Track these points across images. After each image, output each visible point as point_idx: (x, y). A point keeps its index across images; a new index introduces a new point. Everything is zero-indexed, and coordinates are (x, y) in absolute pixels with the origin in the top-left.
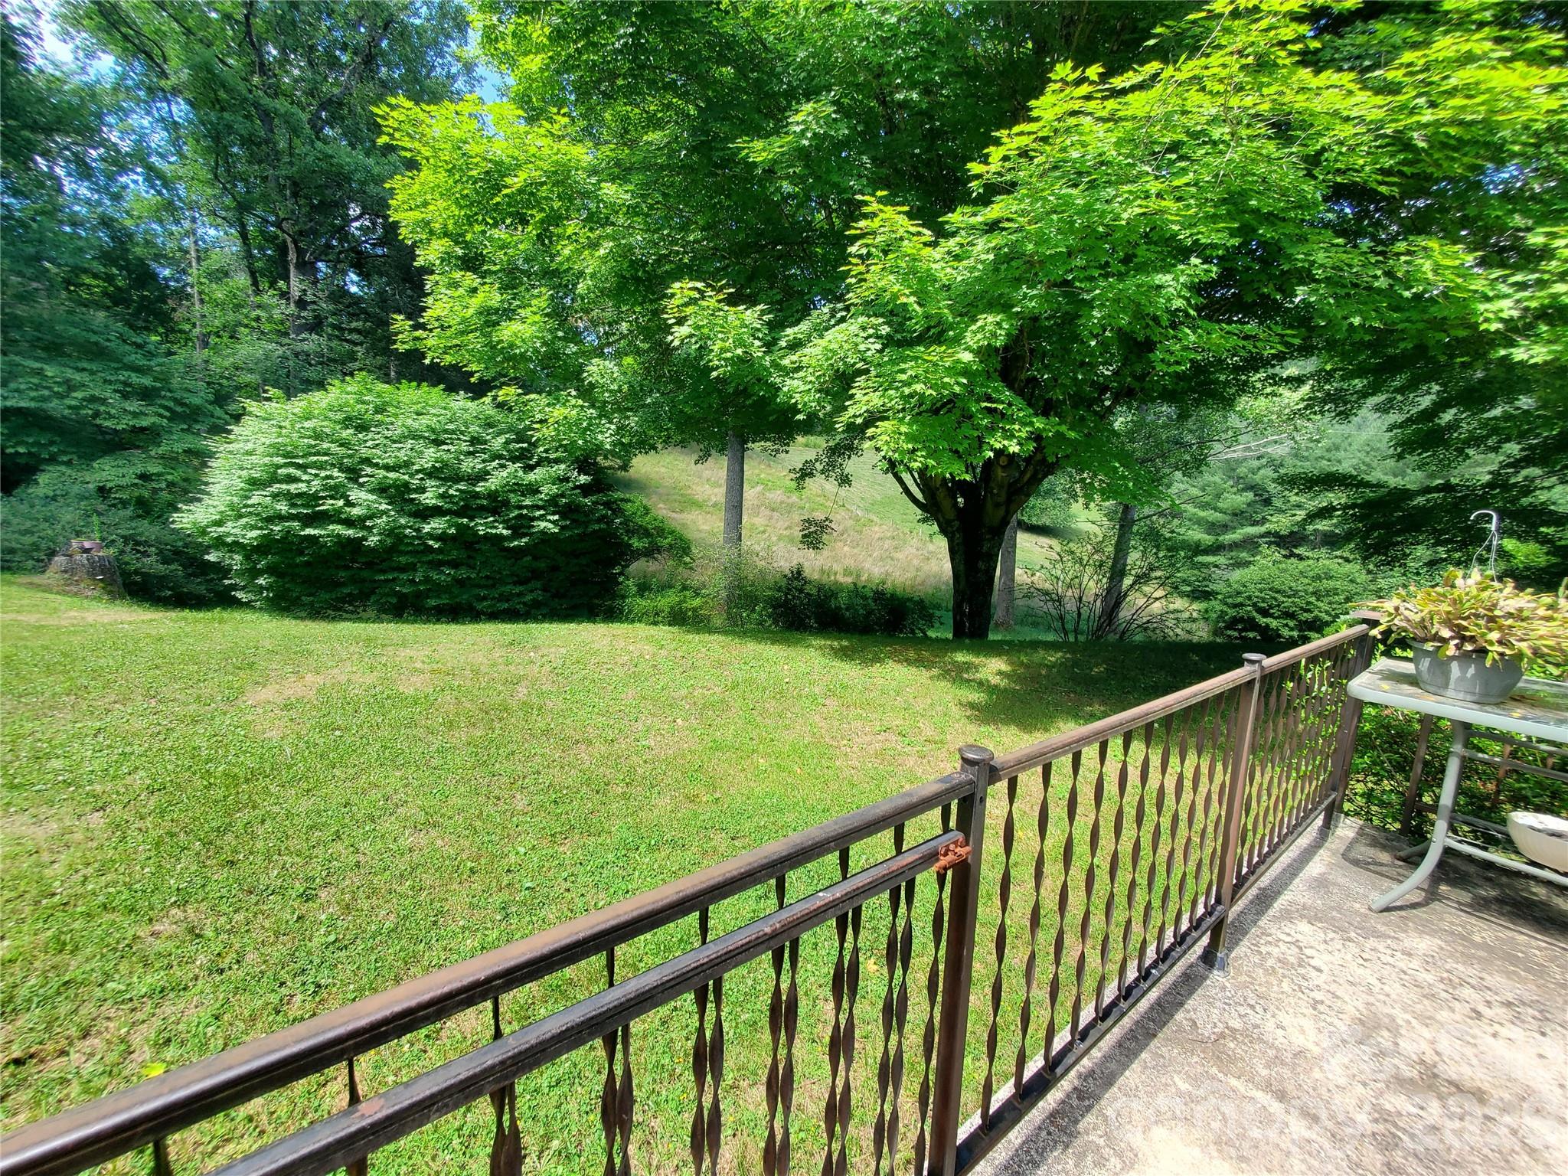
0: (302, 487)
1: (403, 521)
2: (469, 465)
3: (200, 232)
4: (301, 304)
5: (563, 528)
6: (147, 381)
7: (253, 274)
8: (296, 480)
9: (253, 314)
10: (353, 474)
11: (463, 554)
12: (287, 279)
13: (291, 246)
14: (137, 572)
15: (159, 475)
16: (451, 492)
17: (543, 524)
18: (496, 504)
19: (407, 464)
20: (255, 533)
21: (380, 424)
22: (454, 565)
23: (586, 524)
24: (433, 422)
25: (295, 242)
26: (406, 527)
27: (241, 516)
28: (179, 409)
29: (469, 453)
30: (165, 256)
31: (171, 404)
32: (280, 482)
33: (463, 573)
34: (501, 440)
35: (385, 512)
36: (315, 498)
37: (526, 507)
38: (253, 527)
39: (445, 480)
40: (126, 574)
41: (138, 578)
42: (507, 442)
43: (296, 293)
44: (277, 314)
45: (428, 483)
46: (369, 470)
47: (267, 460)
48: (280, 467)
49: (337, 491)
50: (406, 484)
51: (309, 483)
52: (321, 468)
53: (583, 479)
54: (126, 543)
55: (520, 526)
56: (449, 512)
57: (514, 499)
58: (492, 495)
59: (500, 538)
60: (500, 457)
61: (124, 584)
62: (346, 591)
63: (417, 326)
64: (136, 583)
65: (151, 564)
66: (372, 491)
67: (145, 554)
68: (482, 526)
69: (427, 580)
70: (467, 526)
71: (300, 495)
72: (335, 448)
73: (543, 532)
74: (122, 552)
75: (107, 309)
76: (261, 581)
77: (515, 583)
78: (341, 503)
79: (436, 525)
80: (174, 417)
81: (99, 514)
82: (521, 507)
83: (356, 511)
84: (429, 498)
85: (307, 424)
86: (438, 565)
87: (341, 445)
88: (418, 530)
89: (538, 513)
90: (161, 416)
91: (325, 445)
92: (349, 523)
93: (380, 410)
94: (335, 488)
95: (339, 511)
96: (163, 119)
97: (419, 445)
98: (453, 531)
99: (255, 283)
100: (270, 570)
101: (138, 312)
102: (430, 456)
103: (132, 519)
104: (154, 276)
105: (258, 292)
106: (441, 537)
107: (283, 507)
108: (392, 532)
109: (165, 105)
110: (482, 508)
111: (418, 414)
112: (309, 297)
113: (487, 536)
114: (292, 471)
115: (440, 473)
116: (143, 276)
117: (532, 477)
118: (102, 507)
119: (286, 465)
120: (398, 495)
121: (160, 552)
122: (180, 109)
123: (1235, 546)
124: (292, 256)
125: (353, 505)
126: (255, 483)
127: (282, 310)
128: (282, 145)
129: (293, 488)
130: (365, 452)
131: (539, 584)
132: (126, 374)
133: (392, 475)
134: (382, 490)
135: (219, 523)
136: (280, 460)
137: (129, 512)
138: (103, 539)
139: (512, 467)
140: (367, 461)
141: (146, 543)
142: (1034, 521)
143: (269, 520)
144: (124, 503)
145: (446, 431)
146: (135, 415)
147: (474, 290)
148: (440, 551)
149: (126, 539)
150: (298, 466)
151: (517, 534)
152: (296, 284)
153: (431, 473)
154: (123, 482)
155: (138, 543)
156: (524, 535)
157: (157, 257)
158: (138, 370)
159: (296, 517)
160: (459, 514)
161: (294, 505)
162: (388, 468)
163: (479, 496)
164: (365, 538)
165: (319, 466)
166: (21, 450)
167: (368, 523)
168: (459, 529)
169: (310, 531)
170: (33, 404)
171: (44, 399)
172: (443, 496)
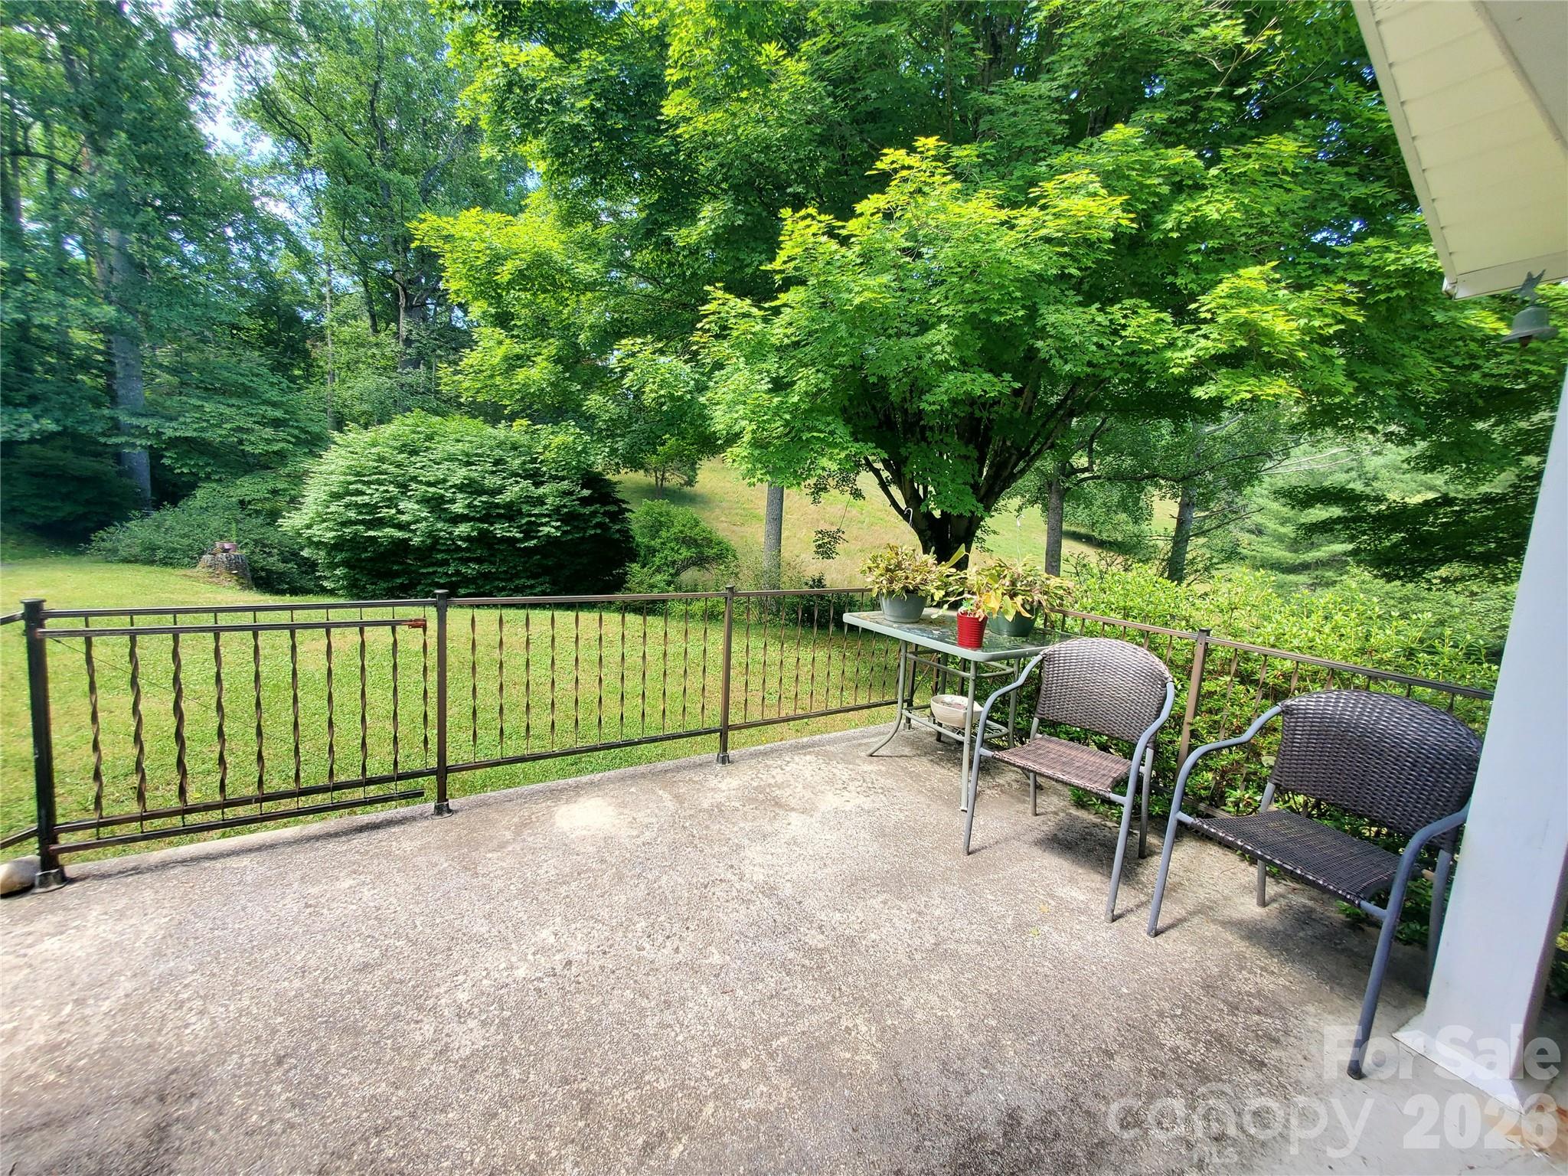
0: (366, 499)
1: (439, 526)
2: (492, 482)
3: (334, 282)
4: (408, 342)
5: (565, 533)
6: (279, 414)
7: (373, 317)
8: (363, 493)
9: (369, 353)
10: (404, 487)
11: (486, 553)
12: (397, 321)
13: (401, 293)
14: (262, 569)
15: (285, 490)
16: (476, 503)
17: (546, 529)
18: (511, 513)
19: (445, 481)
20: (333, 534)
21: (428, 449)
22: (479, 561)
23: (585, 530)
24: (466, 447)
25: (404, 289)
26: (441, 530)
27: (324, 521)
28: (303, 436)
29: (493, 473)
30: (307, 302)
31: (296, 432)
32: (352, 495)
33: (486, 568)
34: (518, 462)
35: (425, 519)
36: (376, 507)
37: (535, 515)
38: (332, 530)
39: (471, 493)
40: (254, 570)
41: (263, 574)
42: (524, 463)
43: (404, 333)
44: (388, 351)
45: (459, 496)
46: (414, 486)
47: (342, 478)
48: (351, 483)
49: (391, 502)
50: (442, 497)
51: (372, 495)
52: (381, 484)
53: (586, 493)
54: (256, 545)
55: (529, 531)
56: (472, 519)
57: (525, 508)
58: (509, 506)
59: (514, 540)
60: (517, 475)
61: (253, 578)
62: (399, 581)
63: (456, 373)
64: (261, 578)
65: (274, 563)
66: (417, 502)
67: (270, 554)
68: (500, 530)
69: (458, 573)
70: (487, 530)
71: (366, 505)
72: (392, 469)
73: (548, 535)
74: (253, 552)
75: (261, 349)
76: (337, 572)
77: (528, 578)
78: (393, 511)
79: (463, 529)
80: (299, 442)
81: (237, 522)
82: (531, 515)
83: (404, 518)
84: (458, 508)
85: (373, 450)
86: (465, 561)
87: (398, 466)
88: (451, 533)
89: (544, 520)
90: (289, 442)
91: (385, 466)
92: (400, 527)
93: (430, 438)
94: (390, 499)
95: (392, 518)
96: (308, 187)
97: (454, 466)
98: (475, 533)
99: (374, 325)
100: (345, 563)
101: (285, 350)
102: (460, 474)
103: (262, 526)
104: (299, 319)
105: (376, 331)
106: (468, 539)
107: (352, 514)
108: (431, 534)
109: (310, 176)
110: (499, 516)
111: (458, 441)
112: (414, 336)
113: (504, 539)
114: (359, 486)
115: (471, 487)
116: (291, 320)
117: (541, 491)
118: (240, 516)
119: (355, 482)
120: (436, 504)
121: (281, 553)
122: (321, 179)
123: (1320, 564)
124: (402, 301)
125: (403, 513)
126: (336, 496)
127: (393, 347)
128: (397, 208)
129: (359, 499)
130: (412, 471)
131: (547, 579)
132: (264, 408)
133: (432, 490)
134: (425, 501)
135: (309, 527)
136: (352, 479)
137: (260, 521)
138: (239, 542)
139: (524, 483)
140: (414, 479)
141: (271, 546)
142: (1104, 536)
143: (344, 524)
144: (257, 512)
145: (477, 455)
146: (268, 441)
147: (500, 343)
148: (467, 550)
149: (256, 542)
150: (364, 483)
151: (528, 536)
152: (404, 325)
153: (461, 488)
154: (257, 496)
155: (265, 546)
156: (533, 538)
157: (300, 303)
158: (275, 405)
159: (362, 522)
160: (481, 520)
161: (360, 513)
162: (429, 484)
163: (497, 506)
164: (410, 539)
165: (380, 483)
166: (185, 470)
167: (413, 527)
168: (481, 532)
169: (371, 533)
170: (195, 434)
171: (203, 430)
172: (469, 506)
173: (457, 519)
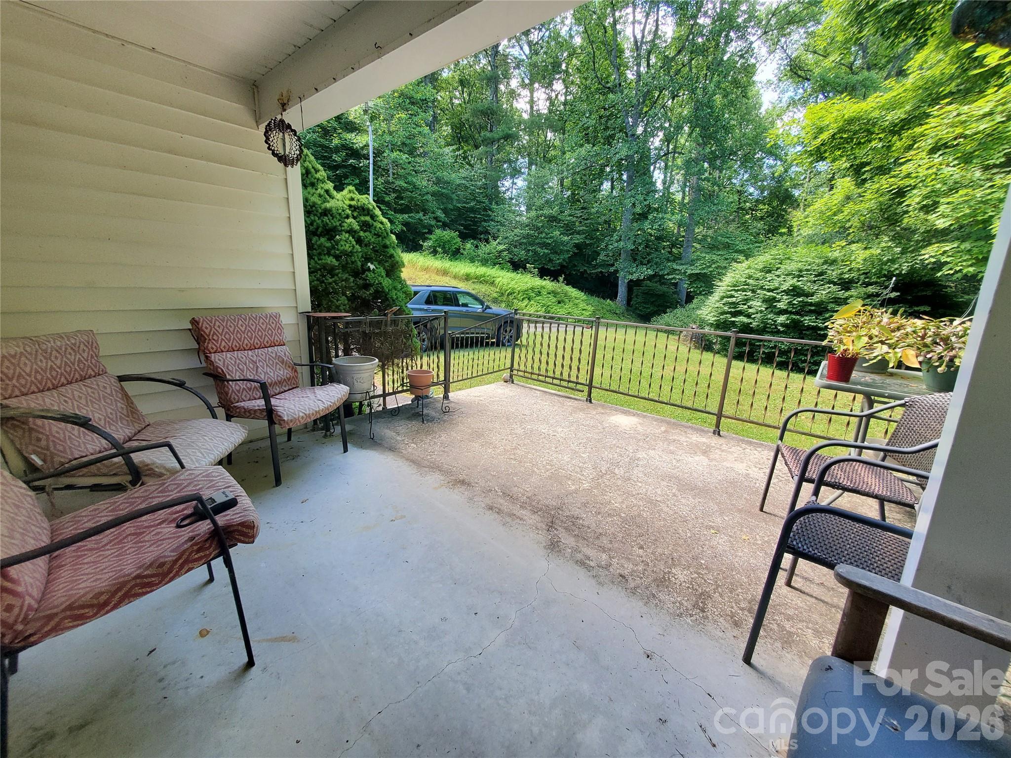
0: (734, 299)
1: (769, 316)
2: (810, 288)
10: (755, 292)
16: (795, 302)
19: (777, 289)
21: (777, 269)
26: (770, 319)
27: (714, 312)
29: (814, 282)
32: (729, 297)
35: (762, 311)
36: (738, 304)
38: (716, 316)
39: (794, 296)
45: (784, 297)
46: (761, 291)
47: (726, 288)
48: (730, 291)
49: (746, 301)
50: (775, 298)
51: (738, 297)
56: (791, 313)
58: (819, 304)
60: (833, 282)
66: (760, 301)
68: (808, 321)
70: (799, 320)
71: (733, 303)
72: (752, 282)
78: (746, 307)
79: (782, 319)
83: (751, 311)
84: (781, 305)
87: (756, 280)
91: (749, 281)
92: (748, 316)
95: (744, 311)
97: (788, 278)
98: (790, 322)
102: (789, 284)
106: (784, 325)
107: (726, 308)
108: (763, 321)
110: (811, 311)
113: (810, 328)
114: (733, 292)
115: (795, 291)
117: (848, 294)
119: (732, 290)
120: (770, 303)
125: (751, 308)
126: (722, 298)
129: (731, 300)
130: (763, 283)
133: (770, 294)
134: (765, 301)
136: (731, 288)
140: (762, 287)
143: (721, 314)
150: (736, 291)
153: (787, 292)
159: (730, 313)
160: (796, 313)
161: (730, 308)
162: (769, 290)
163: (811, 304)
164: (751, 323)
165: (744, 290)
166: (692, 290)
167: (753, 316)
168: (793, 321)
169: (733, 319)
170: (699, 272)
171: (704, 269)
172: (790, 303)
173: (782, 312)
